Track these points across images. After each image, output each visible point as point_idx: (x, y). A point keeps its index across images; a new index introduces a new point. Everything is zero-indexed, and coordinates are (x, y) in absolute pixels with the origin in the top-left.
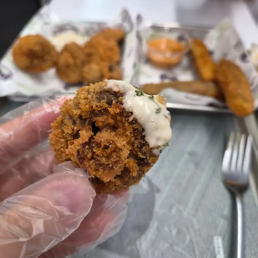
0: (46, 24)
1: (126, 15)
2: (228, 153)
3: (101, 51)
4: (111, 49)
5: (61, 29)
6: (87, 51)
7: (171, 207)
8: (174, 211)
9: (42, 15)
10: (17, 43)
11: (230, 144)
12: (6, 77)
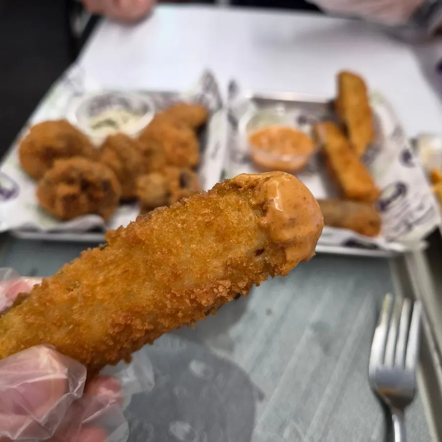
0: (77, 94)
1: (209, 82)
2: (380, 332)
3: (168, 147)
4: (184, 145)
5: (101, 103)
6: (143, 146)
7: (282, 427)
8: (287, 433)
9: (70, 81)
10: (26, 134)
11: (384, 317)
12: (8, 194)
